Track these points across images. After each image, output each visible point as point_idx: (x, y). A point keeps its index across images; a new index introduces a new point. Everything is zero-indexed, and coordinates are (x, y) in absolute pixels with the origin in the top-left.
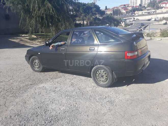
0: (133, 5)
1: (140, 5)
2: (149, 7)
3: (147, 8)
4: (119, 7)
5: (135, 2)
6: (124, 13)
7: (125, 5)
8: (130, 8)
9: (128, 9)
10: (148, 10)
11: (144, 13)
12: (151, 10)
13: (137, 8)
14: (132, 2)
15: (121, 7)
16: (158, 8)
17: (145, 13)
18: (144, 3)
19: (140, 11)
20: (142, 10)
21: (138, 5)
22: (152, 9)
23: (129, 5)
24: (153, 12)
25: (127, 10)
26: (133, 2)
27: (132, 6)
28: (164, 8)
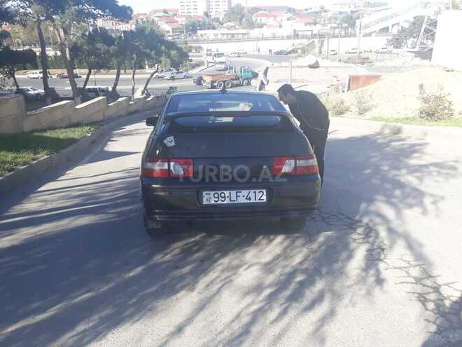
0: (188, 12)
1: (206, 14)
2: (229, 21)
3: (226, 22)
4: (150, 14)
5: (192, 4)
6: (169, 32)
7: (165, 11)
8: (182, 21)
9: (177, 22)
10: (229, 28)
11: (220, 37)
12: (236, 29)
13: (200, 22)
14: (185, 4)
15: (156, 15)
16: (251, 25)
17: (223, 34)
18: (214, 10)
19: (209, 29)
20: (214, 28)
21: (200, 12)
22: (237, 27)
23: (178, 10)
24: (243, 34)
25: (175, 25)
26: (188, 6)
27: (186, 13)
28: (265, 26)
